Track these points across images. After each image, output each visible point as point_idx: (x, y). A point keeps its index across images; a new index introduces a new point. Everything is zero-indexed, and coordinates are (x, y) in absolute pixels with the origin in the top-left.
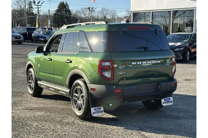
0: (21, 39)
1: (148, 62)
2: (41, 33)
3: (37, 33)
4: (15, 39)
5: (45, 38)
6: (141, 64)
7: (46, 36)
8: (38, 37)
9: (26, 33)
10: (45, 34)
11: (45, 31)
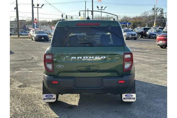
0: (136, 36)
1: (90, 57)
2: (153, 32)
3: (150, 32)
4: (132, 36)
5: (155, 35)
6: (81, 59)
7: (156, 34)
8: (151, 34)
9: (143, 32)
10: (155, 32)
11: (156, 30)
